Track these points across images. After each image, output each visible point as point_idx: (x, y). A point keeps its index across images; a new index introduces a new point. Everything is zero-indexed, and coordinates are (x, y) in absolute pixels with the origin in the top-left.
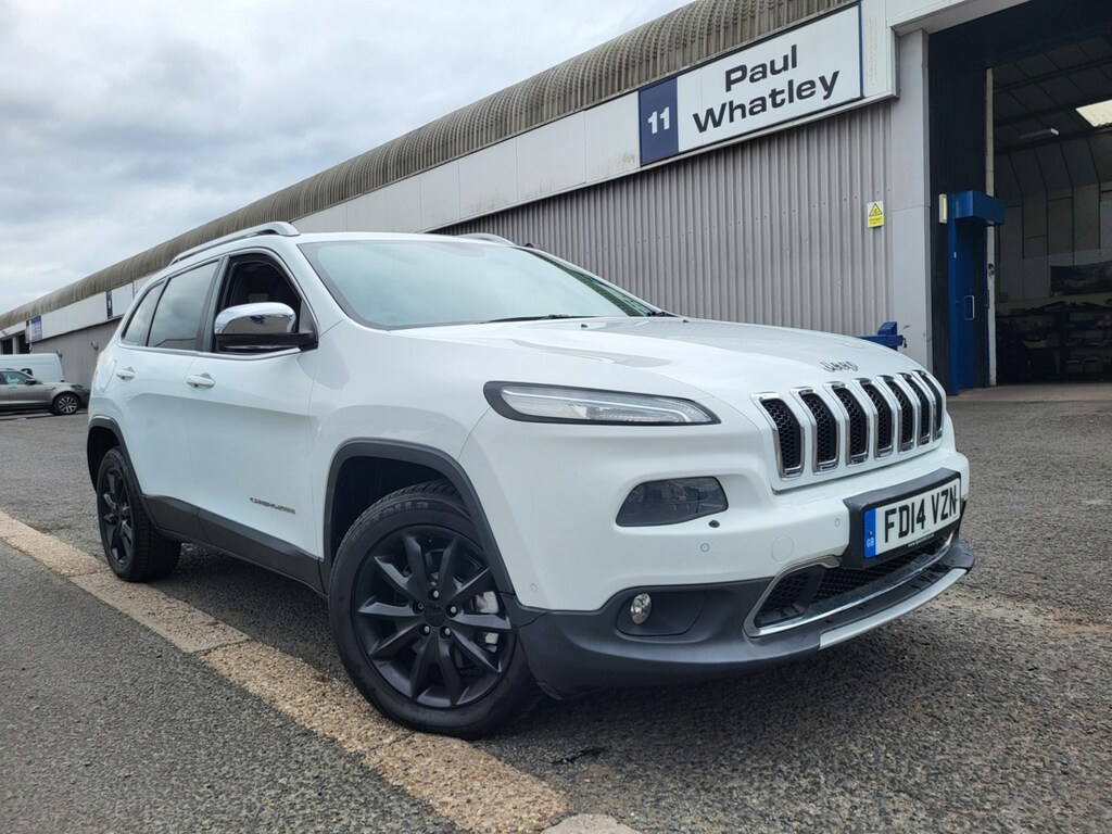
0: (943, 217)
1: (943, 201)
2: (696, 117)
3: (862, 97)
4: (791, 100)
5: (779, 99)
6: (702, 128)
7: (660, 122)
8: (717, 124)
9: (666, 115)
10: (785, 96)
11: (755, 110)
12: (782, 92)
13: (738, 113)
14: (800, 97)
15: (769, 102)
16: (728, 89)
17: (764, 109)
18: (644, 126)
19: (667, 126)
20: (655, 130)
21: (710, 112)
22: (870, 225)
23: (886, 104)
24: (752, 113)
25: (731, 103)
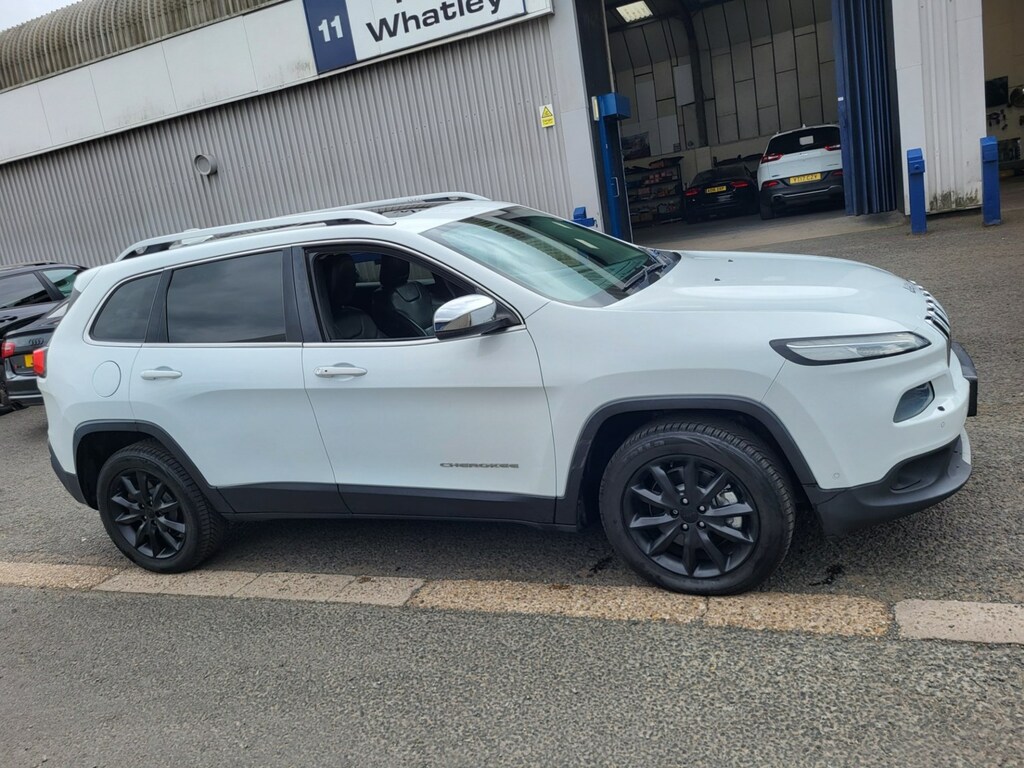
0: (596, 116)
1: (595, 101)
2: (369, 26)
3: (525, 13)
4: (462, 14)
5: (450, 12)
6: (378, 38)
7: (332, 30)
8: (392, 34)
9: (337, 23)
10: (456, 8)
11: (429, 21)
12: (452, 5)
13: (412, 24)
14: (470, 11)
15: (441, 14)
16: (399, 1)
17: (437, 21)
18: (315, 36)
19: (340, 34)
20: (327, 38)
21: (383, 22)
22: (543, 126)
23: (545, 19)
24: (426, 24)
25: (404, 14)
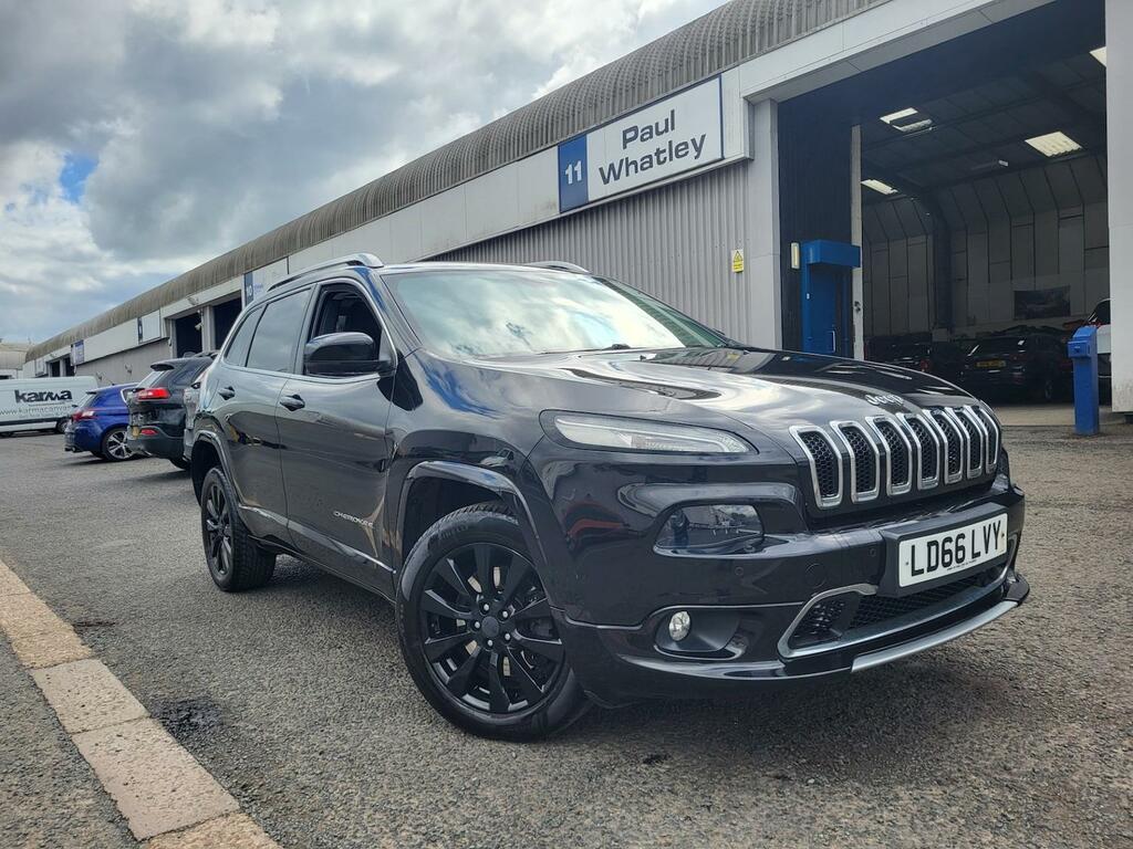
0: (795, 263)
1: (795, 248)
2: (601, 169)
3: (723, 159)
4: (671, 159)
5: (662, 157)
6: (606, 181)
7: (575, 173)
8: (617, 178)
9: (578, 168)
10: (667, 154)
11: (645, 166)
12: (664, 151)
13: (632, 167)
14: (678, 156)
15: (655, 158)
16: (625, 147)
17: (651, 166)
18: (562, 177)
19: (579, 178)
20: (570, 182)
21: (612, 166)
22: (733, 270)
23: (743, 164)
24: (642, 169)
25: (627, 159)
